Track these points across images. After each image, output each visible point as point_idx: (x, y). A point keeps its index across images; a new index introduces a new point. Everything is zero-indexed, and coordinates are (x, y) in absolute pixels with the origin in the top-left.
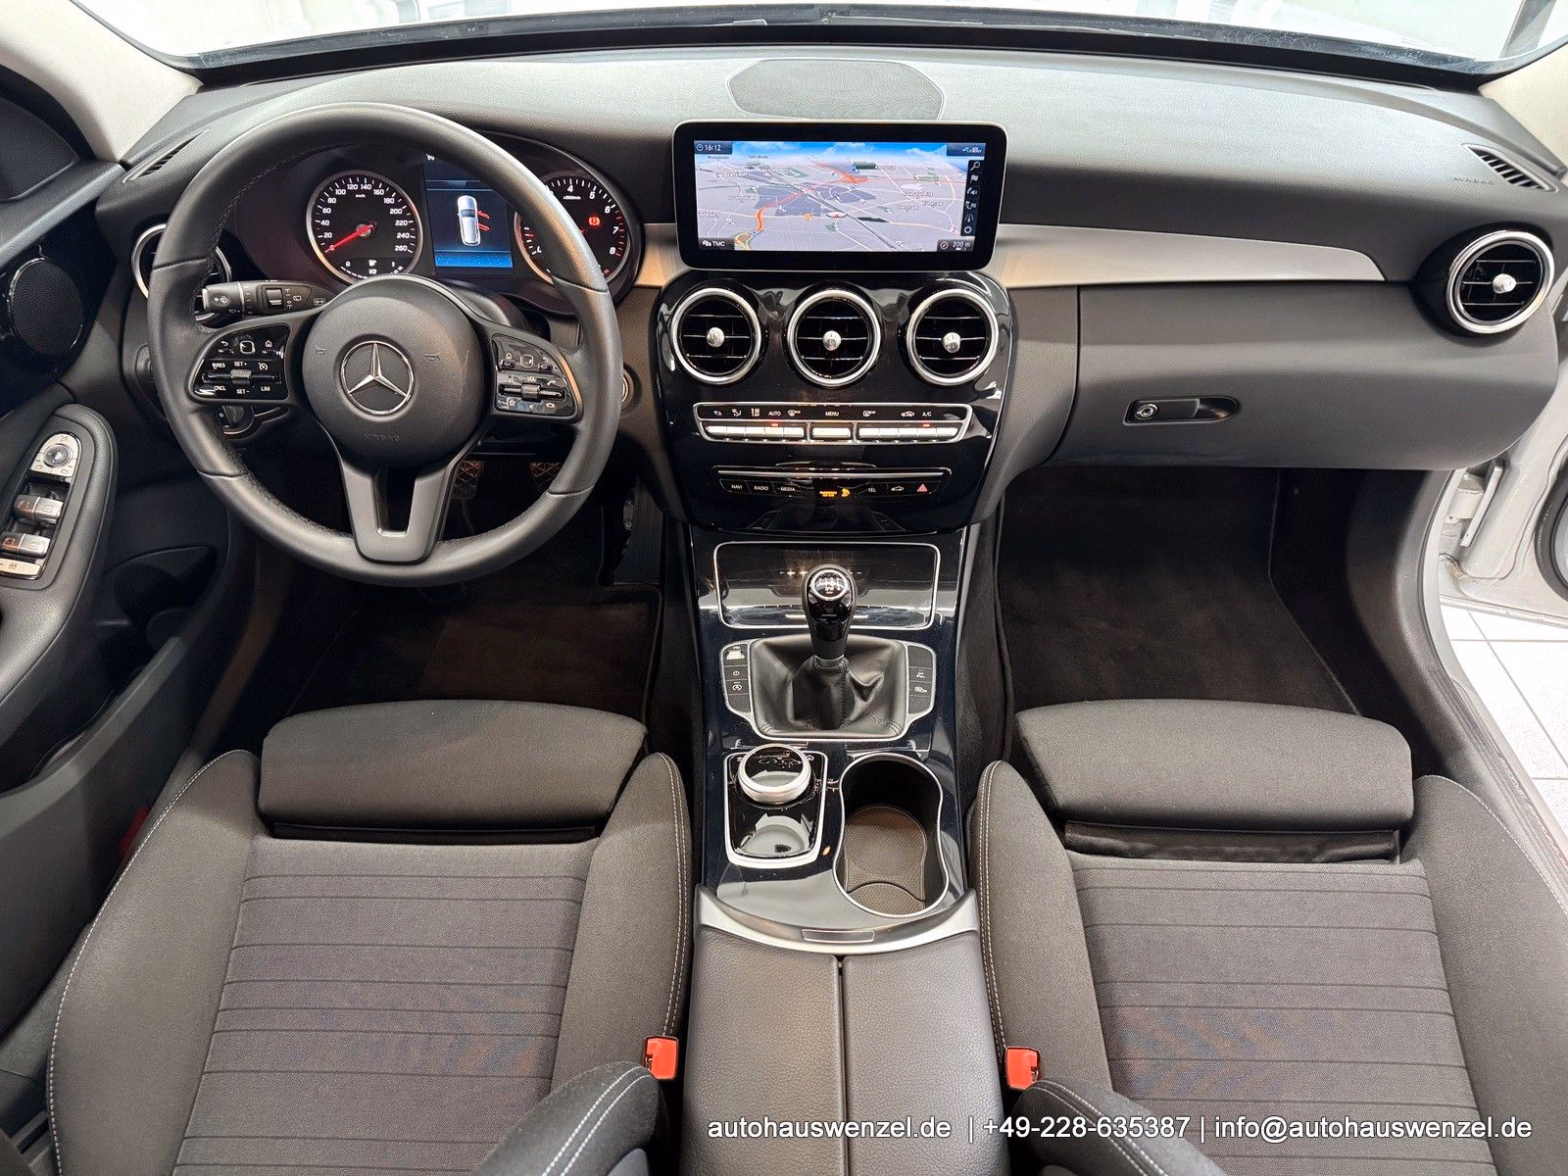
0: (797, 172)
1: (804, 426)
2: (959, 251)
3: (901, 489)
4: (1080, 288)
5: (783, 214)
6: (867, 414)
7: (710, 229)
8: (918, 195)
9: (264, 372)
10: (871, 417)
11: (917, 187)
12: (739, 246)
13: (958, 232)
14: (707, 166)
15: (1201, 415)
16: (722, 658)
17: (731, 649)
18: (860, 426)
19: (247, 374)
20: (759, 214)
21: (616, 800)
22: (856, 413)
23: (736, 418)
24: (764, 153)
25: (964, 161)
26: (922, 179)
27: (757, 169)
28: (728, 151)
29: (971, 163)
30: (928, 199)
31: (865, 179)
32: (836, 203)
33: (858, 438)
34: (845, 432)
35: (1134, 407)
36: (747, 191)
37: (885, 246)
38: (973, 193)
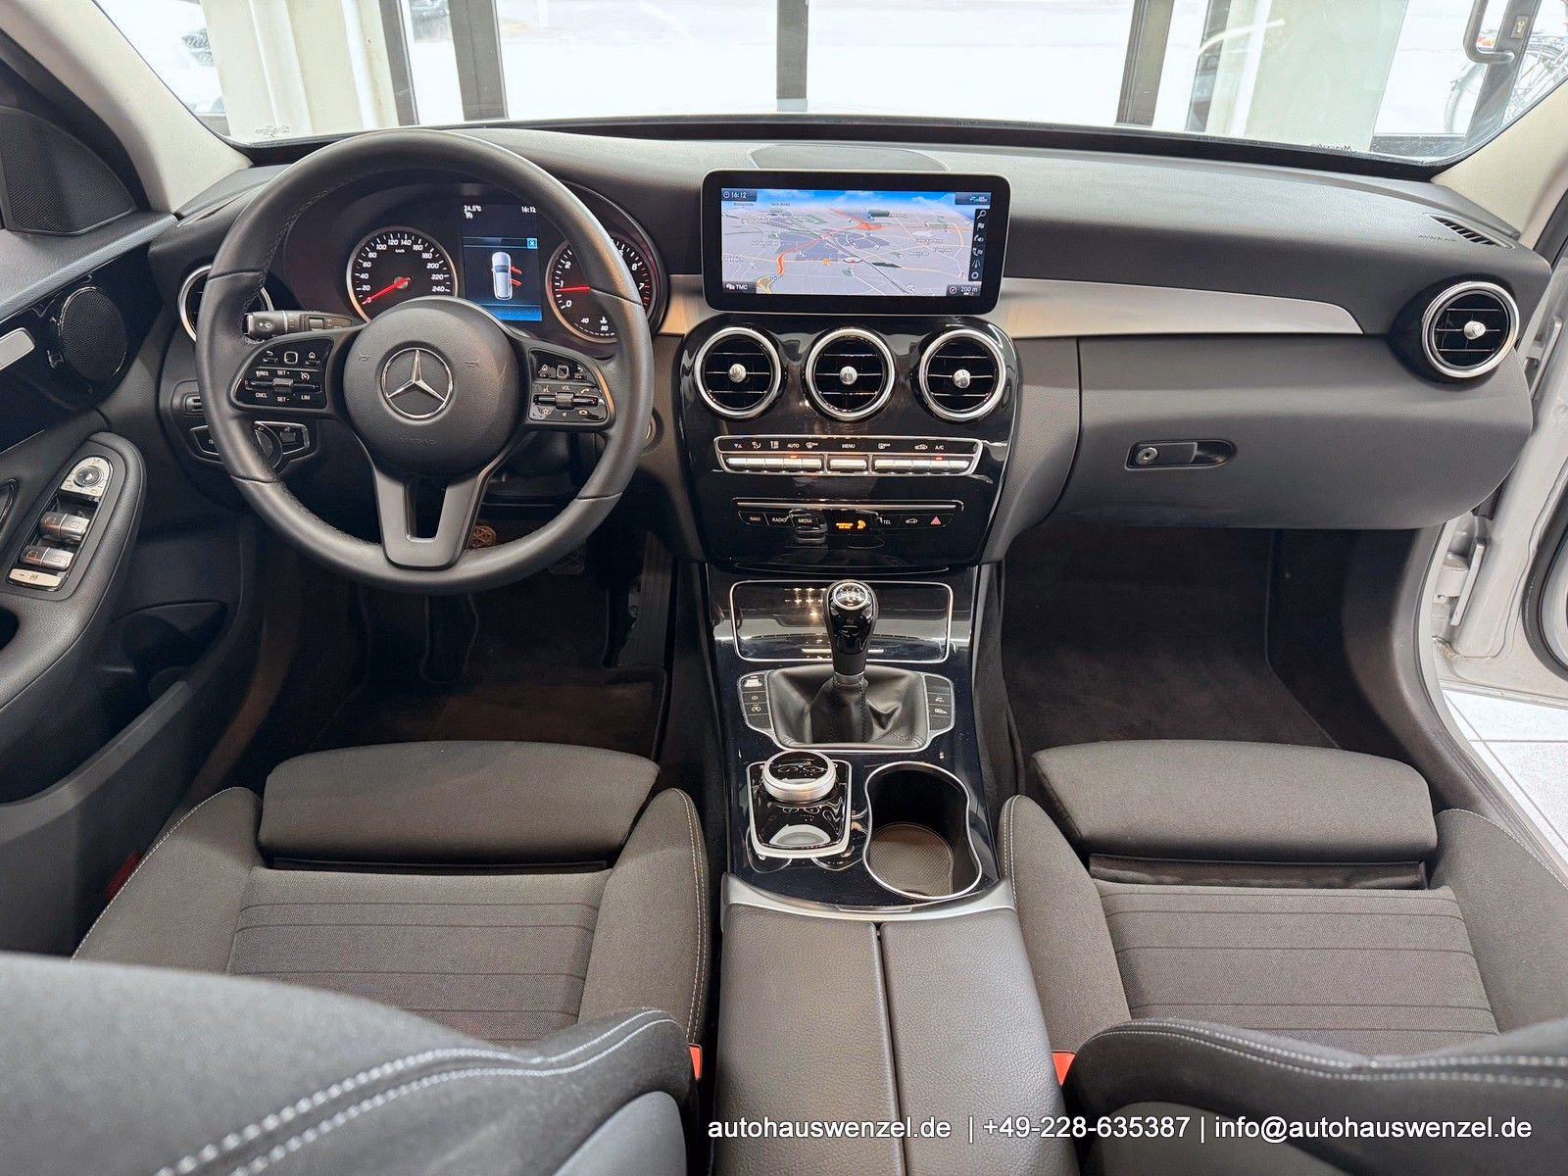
0: (818, 219)
1: (822, 458)
2: (966, 296)
3: (915, 521)
4: (1079, 339)
5: (803, 259)
6: (882, 446)
7: (735, 273)
8: (928, 241)
9: (305, 380)
10: (886, 449)
11: (928, 234)
12: (761, 290)
13: (966, 277)
14: (734, 213)
15: (1198, 460)
16: (740, 686)
17: (749, 678)
18: (876, 457)
19: (289, 382)
20: (780, 260)
21: (630, 833)
22: (872, 446)
23: (755, 450)
24: (786, 201)
25: (971, 209)
26: (932, 227)
27: (779, 216)
28: (753, 198)
29: (978, 211)
30: (939, 245)
31: (879, 226)
32: (852, 249)
33: (874, 469)
34: (861, 463)
35: (1135, 450)
36: (770, 237)
37: (899, 291)
38: (979, 240)
